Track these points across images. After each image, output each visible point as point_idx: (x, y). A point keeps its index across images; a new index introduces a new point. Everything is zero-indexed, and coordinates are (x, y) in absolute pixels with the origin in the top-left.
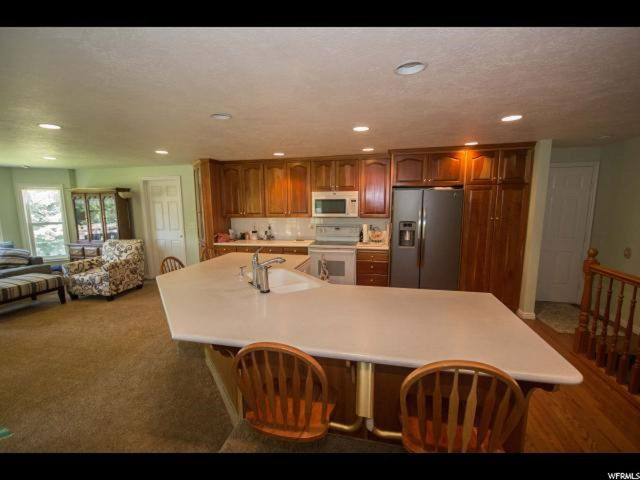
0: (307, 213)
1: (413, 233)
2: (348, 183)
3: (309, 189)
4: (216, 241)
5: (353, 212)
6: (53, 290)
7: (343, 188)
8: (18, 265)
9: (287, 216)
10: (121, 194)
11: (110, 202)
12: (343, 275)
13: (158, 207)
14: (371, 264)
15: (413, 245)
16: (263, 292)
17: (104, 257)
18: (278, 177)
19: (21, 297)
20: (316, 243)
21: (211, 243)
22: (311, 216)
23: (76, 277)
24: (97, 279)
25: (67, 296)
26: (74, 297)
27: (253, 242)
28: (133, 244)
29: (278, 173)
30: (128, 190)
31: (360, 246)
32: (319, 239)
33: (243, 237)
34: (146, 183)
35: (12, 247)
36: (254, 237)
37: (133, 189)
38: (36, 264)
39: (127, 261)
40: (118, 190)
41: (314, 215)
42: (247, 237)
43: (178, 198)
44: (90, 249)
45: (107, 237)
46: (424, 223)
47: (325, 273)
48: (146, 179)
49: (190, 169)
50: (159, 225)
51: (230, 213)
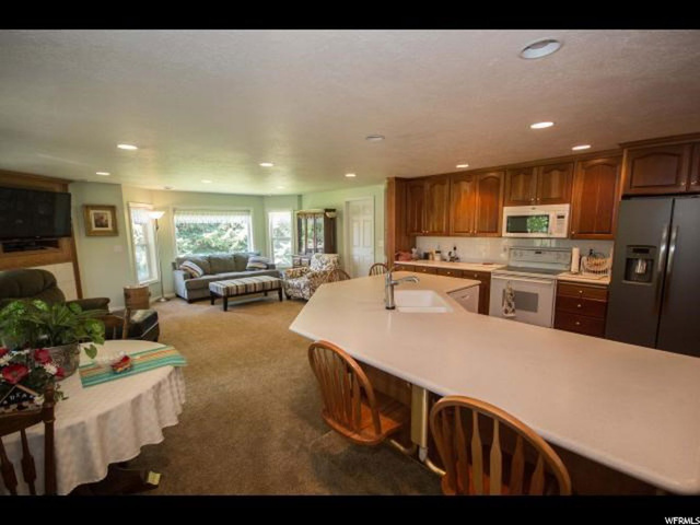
0: (496, 232)
1: (651, 263)
2: (555, 195)
3: (501, 203)
4: (397, 260)
5: (560, 231)
6: (274, 290)
7: (546, 201)
8: (260, 269)
9: (473, 235)
10: (328, 214)
11: (321, 220)
12: (536, 311)
13: (355, 225)
14: (579, 301)
15: (650, 281)
16: (388, 308)
17: (311, 268)
18: (466, 192)
19: (255, 292)
20: (509, 268)
21: (392, 261)
22: (501, 236)
23: (290, 281)
24: (302, 286)
25: (284, 296)
26: (289, 298)
27: (436, 263)
28: (332, 257)
29: (466, 186)
30: (334, 210)
31: (564, 276)
32: (512, 264)
33: (426, 257)
34: (348, 203)
35: (258, 255)
36: (437, 258)
37: (338, 209)
38: (271, 269)
39: (325, 273)
40: (327, 210)
41: (505, 234)
42: (431, 257)
43: (371, 217)
44: (305, 260)
45: (317, 251)
46: (672, 249)
47: (510, 305)
48: (348, 199)
49: (382, 188)
50: (356, 243)
51: (413, 231)
